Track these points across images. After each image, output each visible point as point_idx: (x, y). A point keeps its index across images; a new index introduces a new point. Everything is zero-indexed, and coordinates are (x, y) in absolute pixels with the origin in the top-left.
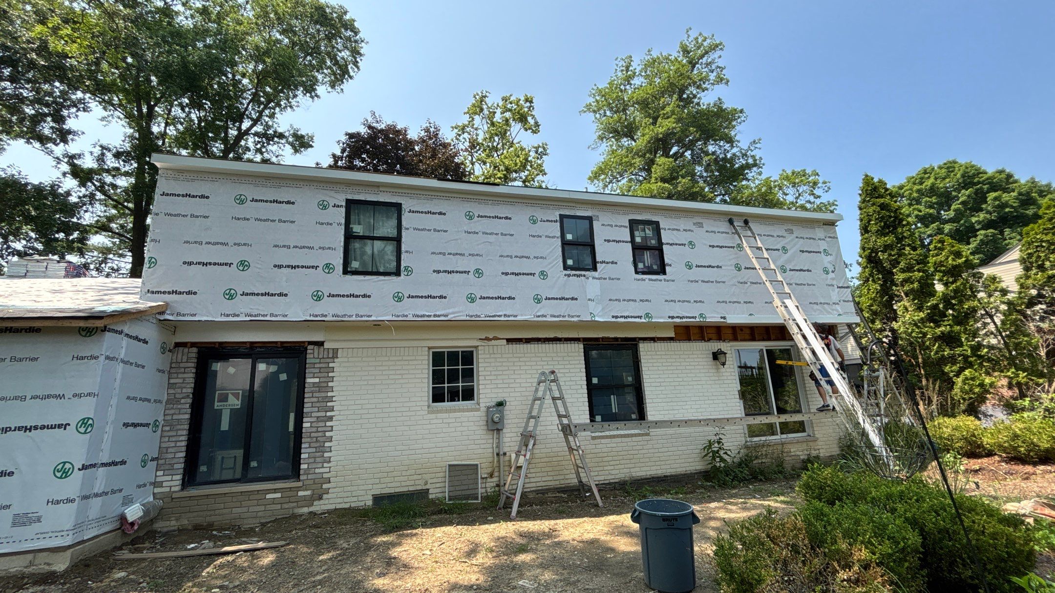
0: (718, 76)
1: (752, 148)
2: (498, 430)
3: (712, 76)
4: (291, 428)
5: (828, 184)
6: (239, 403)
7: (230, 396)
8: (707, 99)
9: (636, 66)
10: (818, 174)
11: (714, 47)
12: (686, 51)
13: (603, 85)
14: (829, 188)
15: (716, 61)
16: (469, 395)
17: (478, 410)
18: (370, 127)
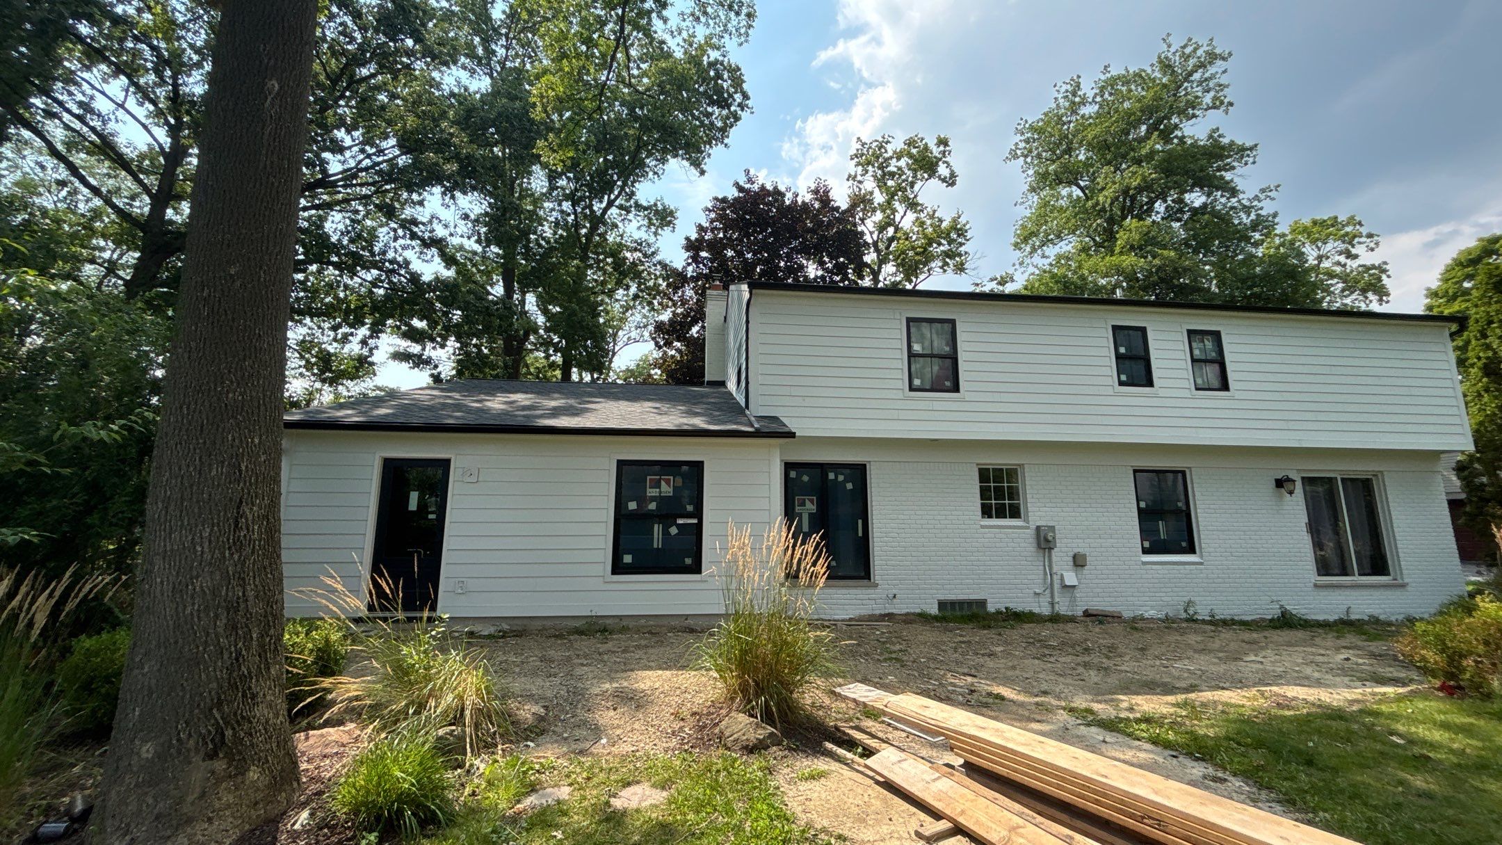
0: (1215, 98)
1: (1262, 196)
2: (1050, 549)
3: (1208, 99)
4: (860, 534)
5: (1376, 238)
6: (815, 507)
7: (807, 501)
8: (1195, 130)
9: (1088, 90)
10: (1360, 224)
11: (1212, 57)
12: (1166, 66)
13: (1035, 116)
14: (1377, 244)
15: (1218, 76)
16: (1015, 513)
17: (1028, 528)
18: (741, 189)
